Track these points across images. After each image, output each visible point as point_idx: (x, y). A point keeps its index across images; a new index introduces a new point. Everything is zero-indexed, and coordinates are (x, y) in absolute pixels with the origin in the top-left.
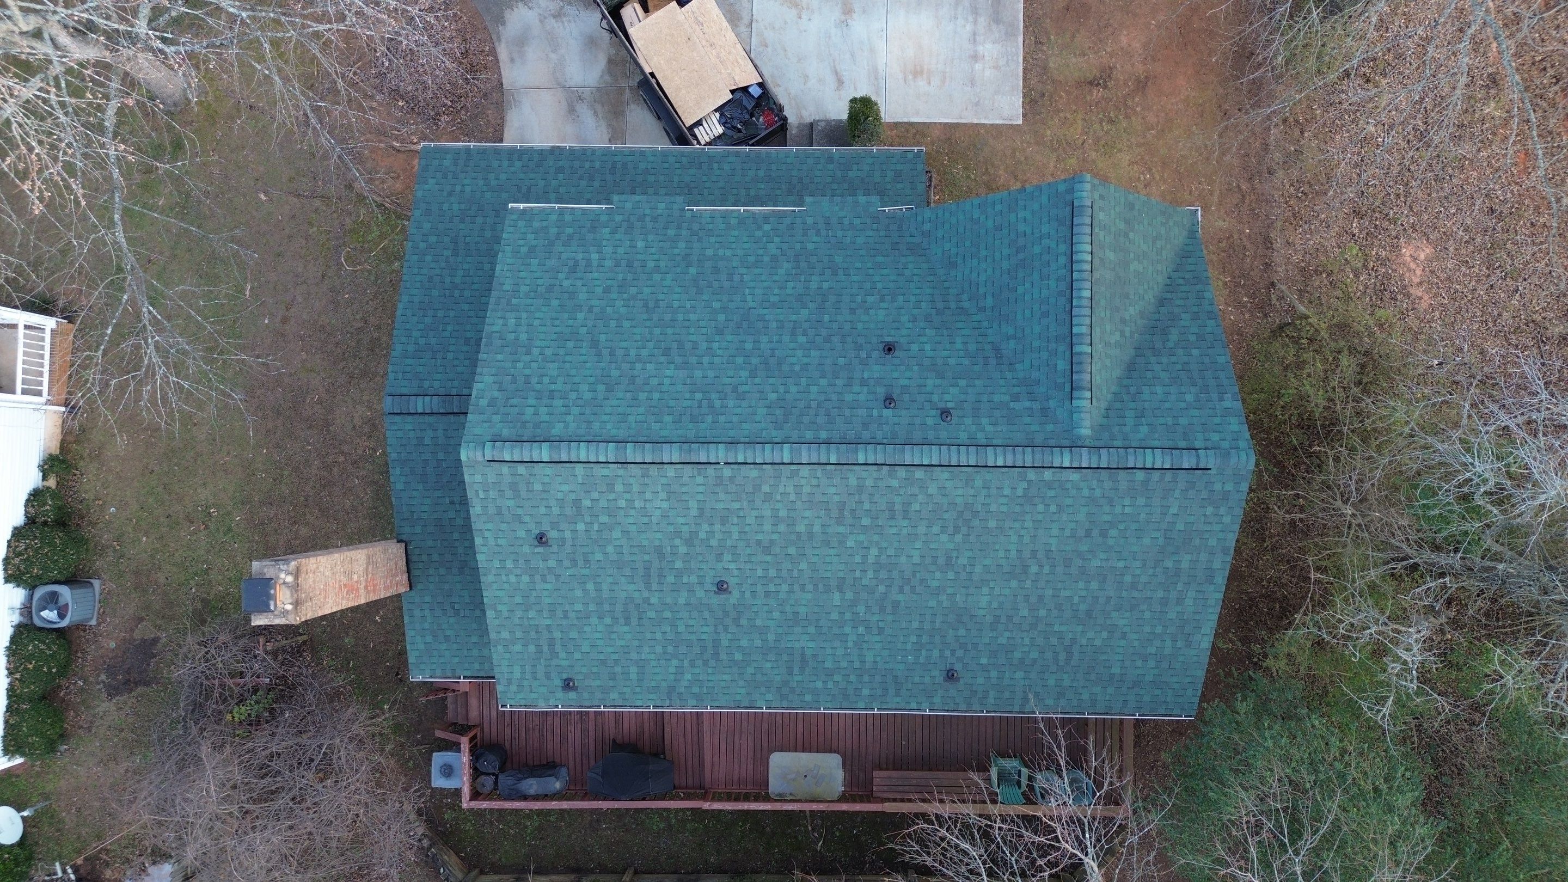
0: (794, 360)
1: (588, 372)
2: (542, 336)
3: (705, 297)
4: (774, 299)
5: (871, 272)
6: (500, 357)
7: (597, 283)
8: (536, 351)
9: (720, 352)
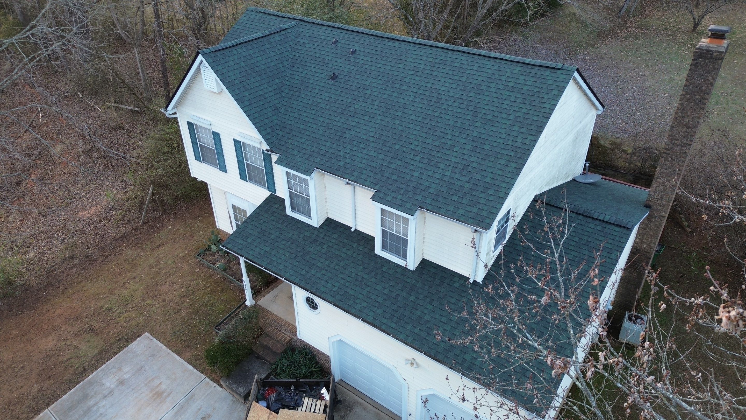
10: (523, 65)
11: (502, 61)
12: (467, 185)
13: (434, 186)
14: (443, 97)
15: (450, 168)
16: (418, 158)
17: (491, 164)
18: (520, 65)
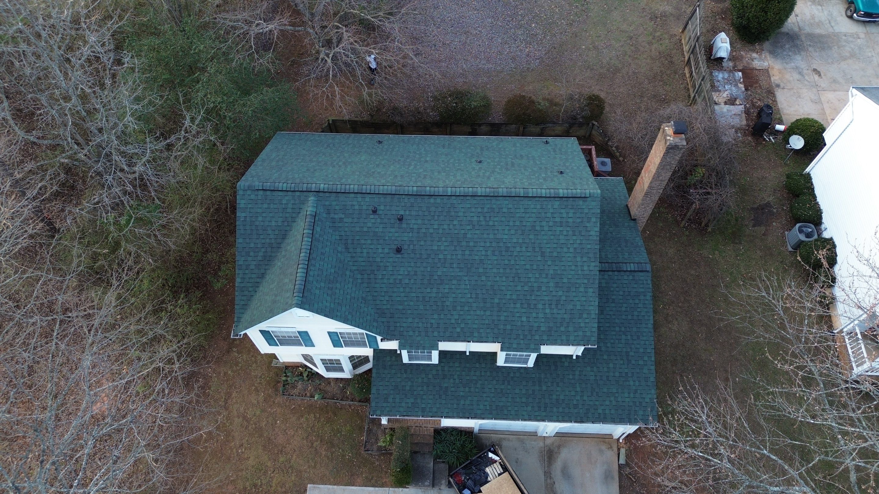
0: (446, 244)
1: (545, 237)
2: (569, 259)
3: (489, 283)
4: (455, 282)
5: (405, 299)
6: (589, 246)
7: (545, 293)
8: (571, 250)
9: (481, 249)
10: (559, 199)
11: (541, 199)
12: (565, 316)
13: (542, 324)
14: (509, 245)
15: (547, 306)
16: (518, 305)
17: (574, 294)
18: (556, 199)
